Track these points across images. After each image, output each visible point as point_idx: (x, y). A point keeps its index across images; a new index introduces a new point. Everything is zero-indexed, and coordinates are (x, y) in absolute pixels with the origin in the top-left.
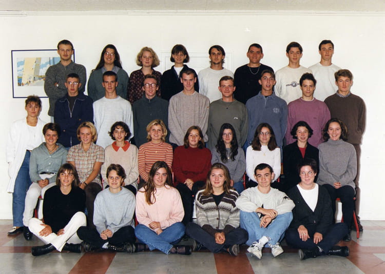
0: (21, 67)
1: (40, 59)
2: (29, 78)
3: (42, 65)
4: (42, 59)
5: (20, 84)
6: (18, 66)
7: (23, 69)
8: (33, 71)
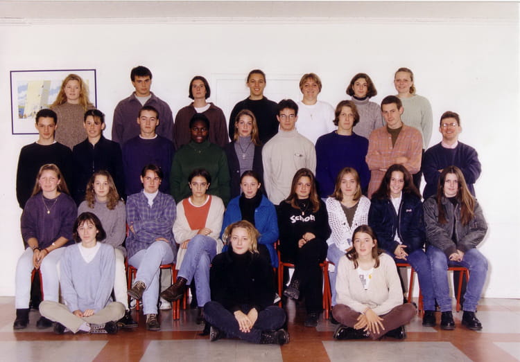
0: (23, 93)
1: (50, 82)
2: (34, 109)
3: (53, 90)
4: (52, 83)
5: (21, 116)
6: (19, 92)
7: (26, 96)
8: (39, 98)
